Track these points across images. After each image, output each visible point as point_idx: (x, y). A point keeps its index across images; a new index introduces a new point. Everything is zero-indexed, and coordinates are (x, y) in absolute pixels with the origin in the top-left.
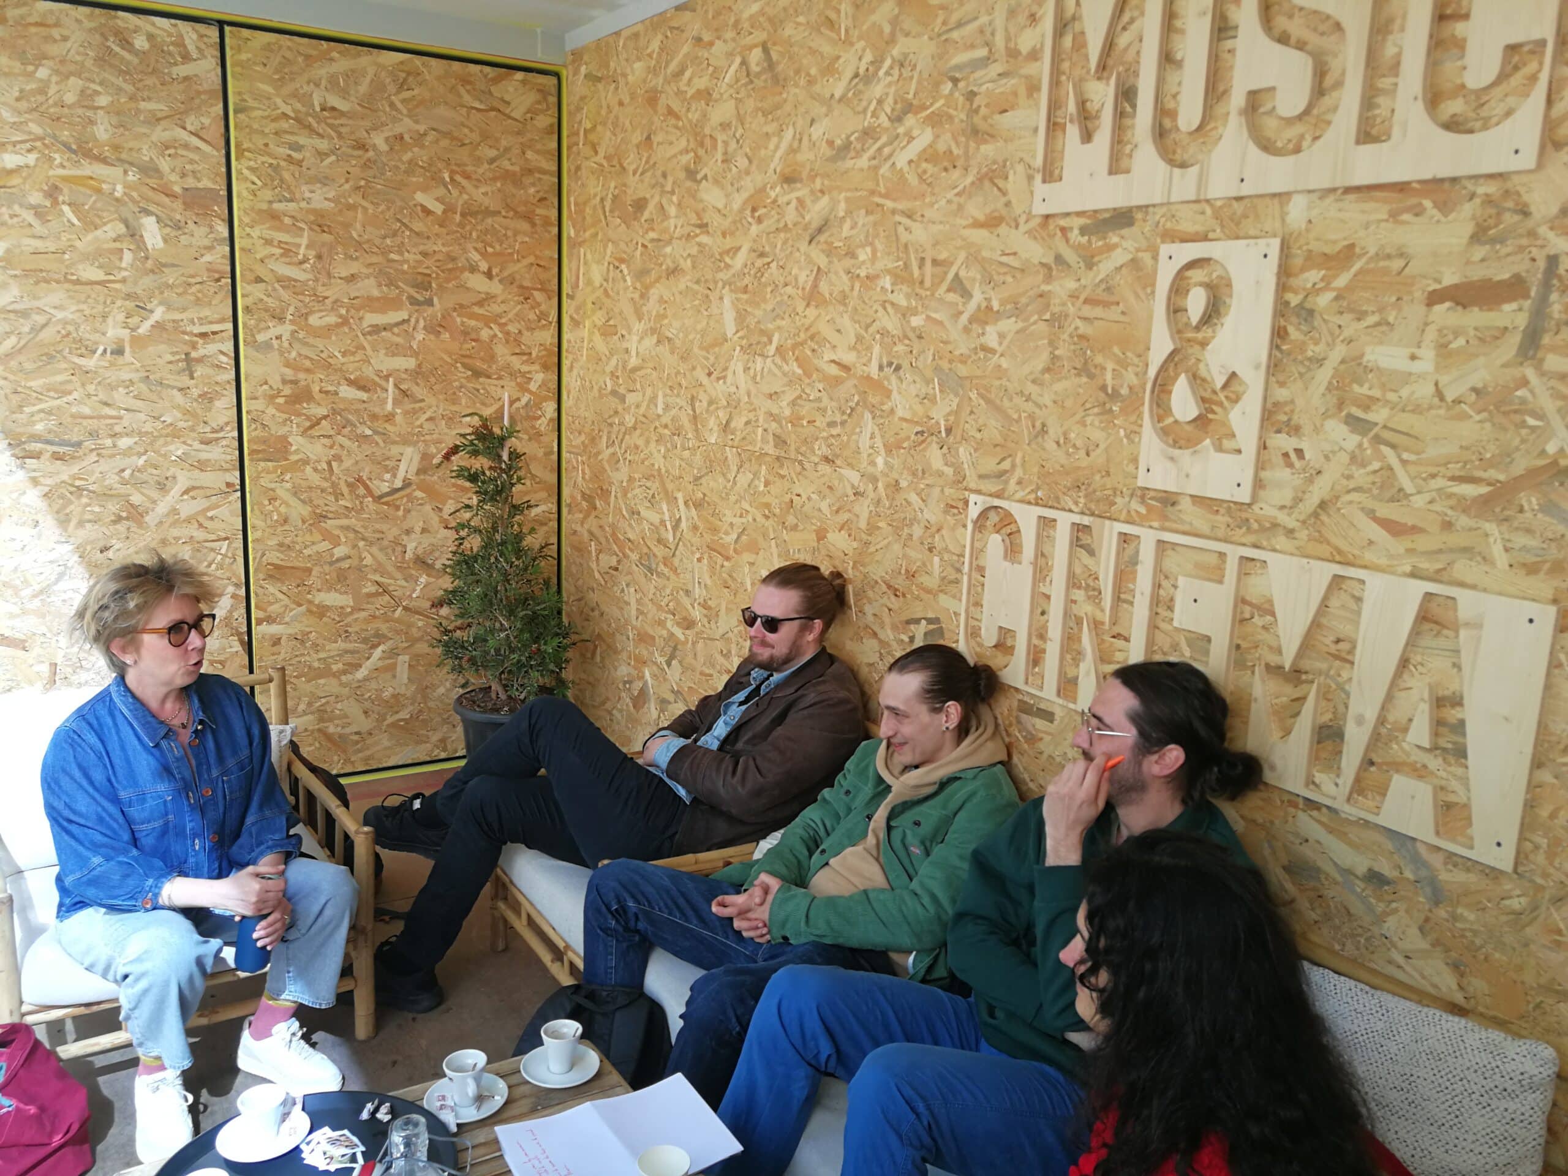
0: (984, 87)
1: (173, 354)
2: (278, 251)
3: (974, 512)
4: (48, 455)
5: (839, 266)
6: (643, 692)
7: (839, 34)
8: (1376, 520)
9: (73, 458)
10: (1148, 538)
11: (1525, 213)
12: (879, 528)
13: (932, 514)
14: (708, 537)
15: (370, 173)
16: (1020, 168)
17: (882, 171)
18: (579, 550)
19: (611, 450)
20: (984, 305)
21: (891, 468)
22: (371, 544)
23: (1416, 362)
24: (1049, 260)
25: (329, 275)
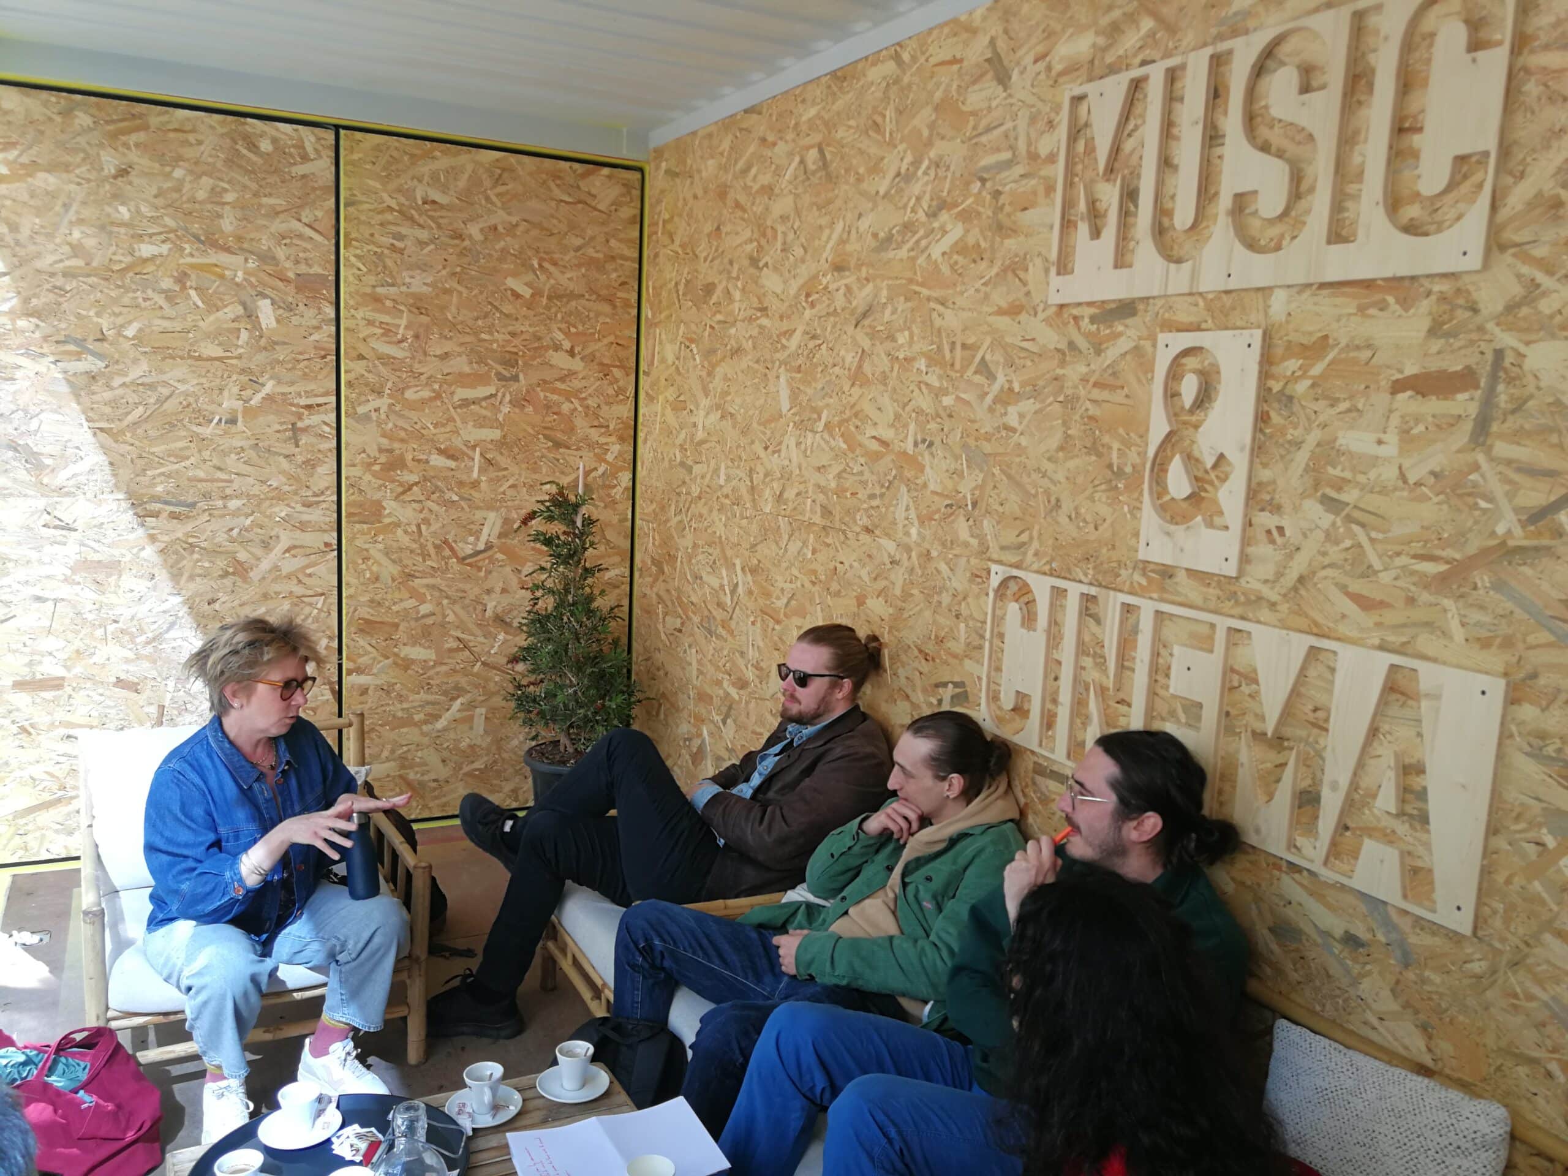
0: (1008, 188)
1: (281, 424)
2: (379, 331)
3: (995, 581)
4: (165, 515)
5: (880, 349)
6: (701, 749)
7: (884, 136)
8: (1348, 594)
9: (188, 517)
10: (1147, 608)
11: (1475, 310)
12: (912, 595)
13: (959, 582)
14: (761, 601)
15: (466, 260)
16: (1038, 261)
17: (919, 261)
18: (648, 612)
19: (678, 518)
20: (1007, 386)
21: (923, 538)
22: (454, 602)
23: (1383, 446)
24: (1063, 346)
25: (425, 354)
